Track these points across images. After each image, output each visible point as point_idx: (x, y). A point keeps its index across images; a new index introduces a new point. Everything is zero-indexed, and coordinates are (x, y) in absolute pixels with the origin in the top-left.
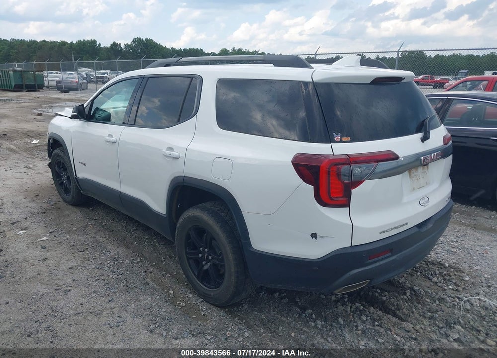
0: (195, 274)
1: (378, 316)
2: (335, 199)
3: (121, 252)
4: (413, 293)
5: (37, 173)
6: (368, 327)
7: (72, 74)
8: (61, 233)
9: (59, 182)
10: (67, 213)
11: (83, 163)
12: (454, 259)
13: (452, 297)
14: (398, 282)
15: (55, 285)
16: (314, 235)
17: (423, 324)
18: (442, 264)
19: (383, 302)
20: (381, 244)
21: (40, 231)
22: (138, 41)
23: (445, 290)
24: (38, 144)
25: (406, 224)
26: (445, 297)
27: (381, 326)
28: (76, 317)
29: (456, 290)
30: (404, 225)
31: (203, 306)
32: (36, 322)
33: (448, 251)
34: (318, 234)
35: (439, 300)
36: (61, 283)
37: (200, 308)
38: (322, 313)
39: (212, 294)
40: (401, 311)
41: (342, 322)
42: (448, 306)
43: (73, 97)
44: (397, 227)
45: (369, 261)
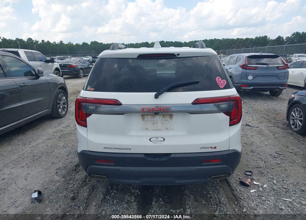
20: (104, 155)
30: (127, 149)
44: (120, 149)
45: (97, 163)
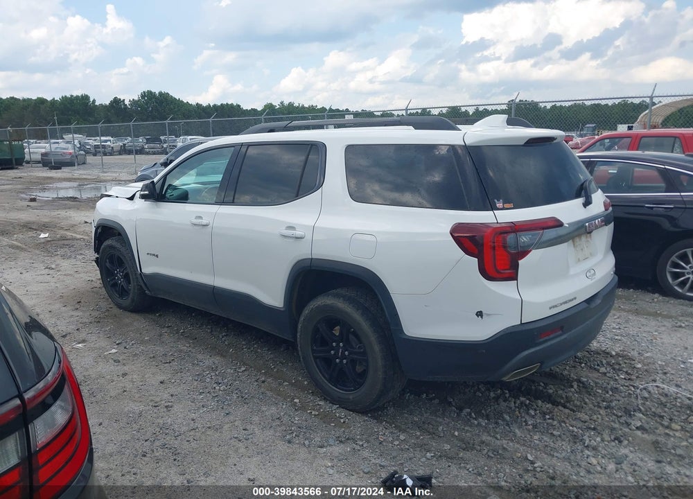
0: (324, 377)
1: (548, 409)
2: (502, 272)
3: (216, 362)
4: (581, 385)
5: (65, 275)
6: (538, 421)
7: (58, 143)
8: (133, 345)
9: (111, 283)
10: (127, 321)
11: (154, 255)
12: (620, 347)
13: (627, 386)
14: (562, 374)
15: (152, 401)
16: (480, 314)
17: (599, 414)
18: (608, 353)
19: (550, 396)
20: (551, 321)
21: (103, 343)
22: (148, 95)
23: (616, 380)
24: (49, 239)
25: (575, 298)
26: (618, 386)
27: (553, 419)
28: (192, 433)
29: (629, 379)
30: (572, 300)
31: (341, 413)
32: (146, 441)
33: (612, 339)
34: (484, 312)
35: (612, 390)
36: (158, 399)
37: (338, 415)
38: (483, 412)
39: (351, 397)
40: (572, 403)
41: (508, 418)
42: (623, 396)
43: (69, 176)
44: (566, 302)
45: (541, 340)
